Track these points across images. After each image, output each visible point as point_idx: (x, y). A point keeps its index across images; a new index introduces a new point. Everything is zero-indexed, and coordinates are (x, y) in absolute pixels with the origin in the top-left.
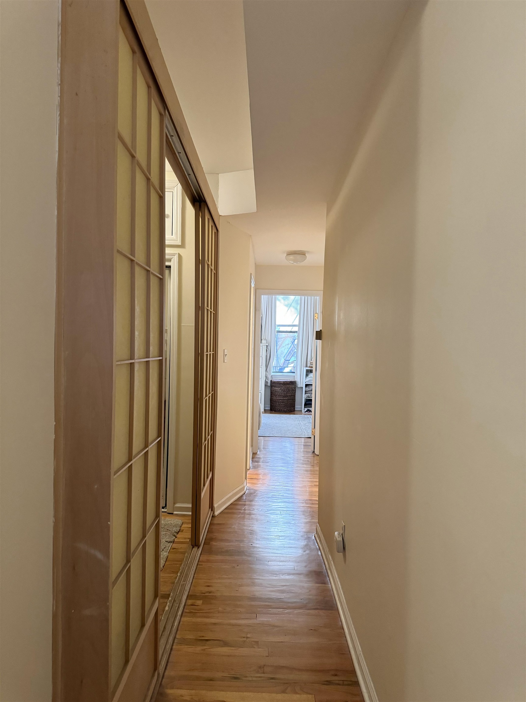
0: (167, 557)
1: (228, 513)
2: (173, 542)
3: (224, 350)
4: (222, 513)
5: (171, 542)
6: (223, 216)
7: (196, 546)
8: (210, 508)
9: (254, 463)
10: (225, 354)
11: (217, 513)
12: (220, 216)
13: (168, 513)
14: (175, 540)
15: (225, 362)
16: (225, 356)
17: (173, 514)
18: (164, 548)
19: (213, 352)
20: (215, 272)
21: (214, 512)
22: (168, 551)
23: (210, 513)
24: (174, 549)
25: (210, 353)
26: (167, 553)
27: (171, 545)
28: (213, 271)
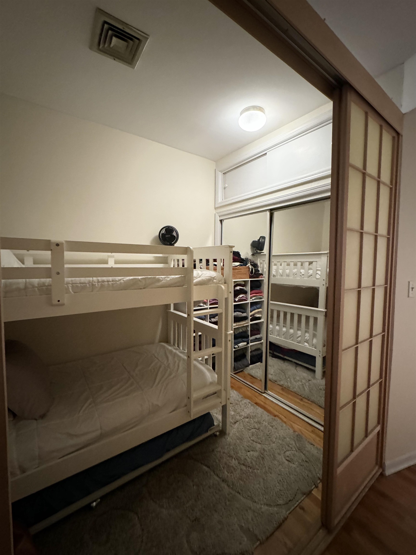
0: (286, 519)
2: (308, 494)
3: (409, 282)
4: (399, 473)
5: (304, 494)
6: (408, 112)
7: (326, 529)
8: (377, 464)
10: (411, 286)
11: (388, 472)
12: (405, 114)
14: (313, 492)
16: (411, 289)
18: (290, 500)
19: (386, 286)
20: (392, 187)
21: (384, 470)
22: (293, 508)
23: (376, 471)
24: (302, 508)
25: (373, 287)
26: (288, 513)
27: (302, 499)
28: (384, 184)
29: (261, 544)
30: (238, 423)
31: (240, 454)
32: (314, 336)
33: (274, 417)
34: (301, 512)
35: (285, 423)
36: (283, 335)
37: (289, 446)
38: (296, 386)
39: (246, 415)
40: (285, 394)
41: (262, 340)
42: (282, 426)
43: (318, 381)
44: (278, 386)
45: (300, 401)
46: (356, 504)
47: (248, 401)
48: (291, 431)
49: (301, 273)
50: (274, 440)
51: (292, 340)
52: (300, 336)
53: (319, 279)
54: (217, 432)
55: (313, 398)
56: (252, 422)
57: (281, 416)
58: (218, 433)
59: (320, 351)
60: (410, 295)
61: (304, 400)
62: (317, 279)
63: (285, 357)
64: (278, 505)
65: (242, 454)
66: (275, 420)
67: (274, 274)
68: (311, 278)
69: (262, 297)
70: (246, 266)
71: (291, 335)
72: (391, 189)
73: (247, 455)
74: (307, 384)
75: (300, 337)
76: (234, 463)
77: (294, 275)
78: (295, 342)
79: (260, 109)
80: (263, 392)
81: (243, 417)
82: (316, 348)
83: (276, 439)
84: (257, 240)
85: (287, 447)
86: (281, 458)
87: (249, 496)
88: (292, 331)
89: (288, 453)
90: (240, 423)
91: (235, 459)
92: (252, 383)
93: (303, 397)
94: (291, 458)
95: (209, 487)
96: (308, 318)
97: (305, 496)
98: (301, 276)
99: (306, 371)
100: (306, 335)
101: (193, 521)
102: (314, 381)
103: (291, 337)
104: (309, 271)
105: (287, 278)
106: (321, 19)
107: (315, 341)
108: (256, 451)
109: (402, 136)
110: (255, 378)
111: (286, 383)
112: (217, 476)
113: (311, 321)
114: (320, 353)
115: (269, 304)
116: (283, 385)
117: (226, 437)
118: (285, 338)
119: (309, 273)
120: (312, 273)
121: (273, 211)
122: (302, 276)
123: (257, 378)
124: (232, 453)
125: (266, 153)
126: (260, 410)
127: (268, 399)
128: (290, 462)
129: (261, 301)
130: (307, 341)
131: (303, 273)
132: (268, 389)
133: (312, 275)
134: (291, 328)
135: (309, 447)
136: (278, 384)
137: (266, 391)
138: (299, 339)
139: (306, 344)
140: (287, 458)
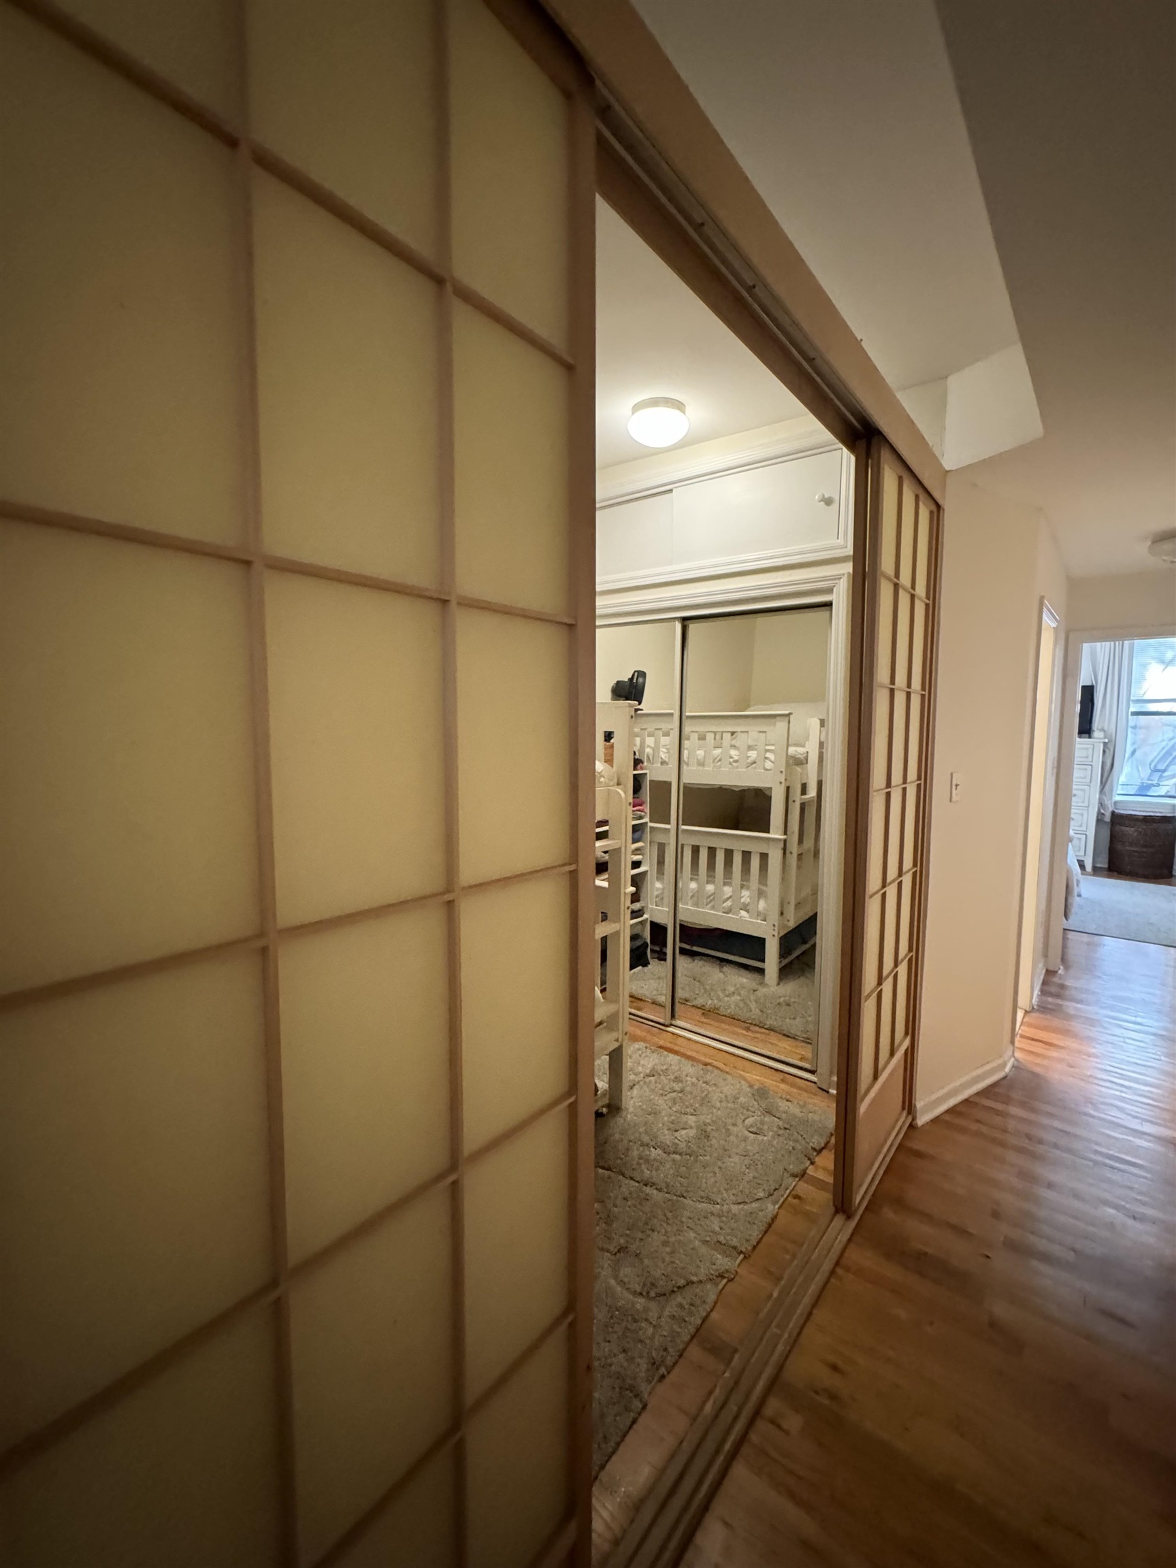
0: (774, 1218)
1: (948, 1125)
2: (802, 1175)
3: (952, 774)
4: (935, 1120)
5: (797, 1176)
6: (956, 470)
7: (844, 1212)
8: (903, 1108)
9: (1044, 998)
10: (954, 783)
11: (921, 1120)
12: (947, 472)
13: (819, 1088)
14: (808, 1171)
15: (954, 799)
16: (954, 787)
17: (828, 1092)
18: (775, 1189)
19: (919, 782)
20: (928, 602)
21: (914, 1119)
22: (782, 1200)
23: (904, 1120)
24: (797, 1197)
25: (904, 786)
26: (777, 1206)
27: (794, 1183)
28: (920, 599)
29: (745, 1257)
30: (637, 1087)
31: (662, 1138)
32: (761, 894)
33: (704, 1067)
34: (796, 1201)
35: (727, 1073)
36: (692, 896)
37: (748, 1110)
38: (731, 1004)
39: (648, 1071)
40: (712, 1022)
41: (644, 913)
42: (724, 1080)
43: (772, 989)
44: (693, 1010)
45: (744, 1032)
46: (881, 1172)
47: (641, 1045)
48: (745, 1085)
49: (731, 757)
50: (718, 1105)
51: (713, 908)
52: (730, 897)
53: (770, 770)
54: (603, 1107)
55: (769, 1023)
56: (666, 1081)
57: (715, 1063)
58: (605, 1110)
59: (774, 925)
60: (954, 798)
61: (752, 1028)
62: (768, 770)
63: (695, 949)
64: (758, 1199)
65: (666, 1137)
66: (708, 1071)
67: (663, 757)
68: (755, 768)
69: (643, 814)
70: (609, 742)
71: (710, 896)
72: (927, 605)
73: (676, 1137)
74: (752, 997)
75: (731, 900)
76: (654, 1153)
77: (716, 761)
78: (718, 911)
79: (680, 406)
80: (666, 1023)
81: (642, 1075)
82: (765, 921)
83: (721, 1102)
84: (626, 680)
85: (745, 1112)
86: (740, 1130)
87: (702, 1198)
88: (710, 888)
89: (749, 1121)
90: (641, 1088)
91: (654, 1148)
92: (639, 1009)
93: (751, 1024)
94: (758, 1128)
95: (625, 1199)
96: (746, 855)
97: (797, 1179)
98: (730, 763)
99: (743, 972)
100: (742, 895)
101: (615, 1254)
102: (763, 991)
103: (710, 902)
104: (749, 752)
105: (700, 768)
106: (856, 338)
107: (762, 905)
108: (691, 1128)
109: (944, 509)
110: (641, 1000)
111: (710, 1002)
112: (632, 1178)
113: (755, 862)
114: (774, 930)
115: (680, 831)
116: (703, 1006)
117: (624, 1114)
118: (696, 905)
119: (750, 757)
120: (756, 759)
121: (689, 622)
122: (733, 764)
123: (644, 998)
124: (646, 1139)
125: (671, 491)
126: (672, 1058)
127: (681, 1036)
128: (759, 1134)
129: (641, 824)
130: (745, 908)
131: (736, 758)
132: (677, 1016)
133: (755, 763)
134: (708, 882)
135: (783, 1105)
136: (693, 1006)
137: (674, 1022)
138: (729, 903)
139: (743, 913)
140: (751, 1130)
